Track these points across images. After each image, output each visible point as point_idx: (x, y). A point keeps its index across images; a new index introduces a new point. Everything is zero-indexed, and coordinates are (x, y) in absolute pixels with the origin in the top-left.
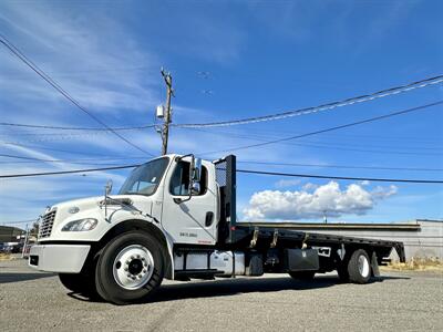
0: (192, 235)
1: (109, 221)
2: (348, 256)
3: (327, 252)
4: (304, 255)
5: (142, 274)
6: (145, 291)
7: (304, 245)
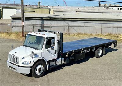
3: (88, 51)
4: (81, 55)
5: (41, 71)
7: (81, 52)
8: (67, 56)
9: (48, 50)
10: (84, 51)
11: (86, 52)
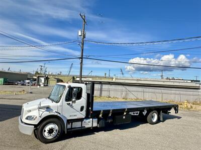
0: (74, 116)
1: (40, 117)
2: (147, 114)
3: (137, 113)
5: (54, 133)
6: (55, 139)
7: (125, 113)
8: (101, 116)
9: (69, 104)
10: (130, 113)
11: (132, 114)
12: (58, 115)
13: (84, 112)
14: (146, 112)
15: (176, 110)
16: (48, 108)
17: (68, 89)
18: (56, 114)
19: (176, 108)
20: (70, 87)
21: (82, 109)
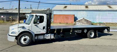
0: (39, 32)
1: (19, 32)
3: (80, 31)
7: (71, 31)
9: (36, 25)
10: (75, 31)
11: (77, 32)
12: (29, 31)
13: (45, 30)
14: (86, 31)
15: (108, 30)
16: (23, 27)
17: (35, 17)
18: (28, 30)
19: (108, 29)
20: (36, 16)
21: (44, 28)
